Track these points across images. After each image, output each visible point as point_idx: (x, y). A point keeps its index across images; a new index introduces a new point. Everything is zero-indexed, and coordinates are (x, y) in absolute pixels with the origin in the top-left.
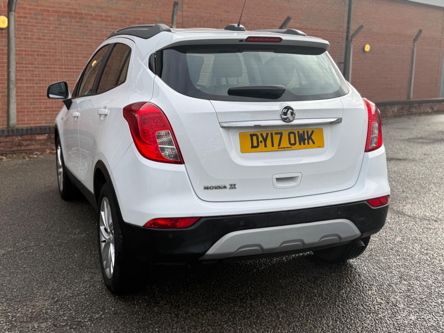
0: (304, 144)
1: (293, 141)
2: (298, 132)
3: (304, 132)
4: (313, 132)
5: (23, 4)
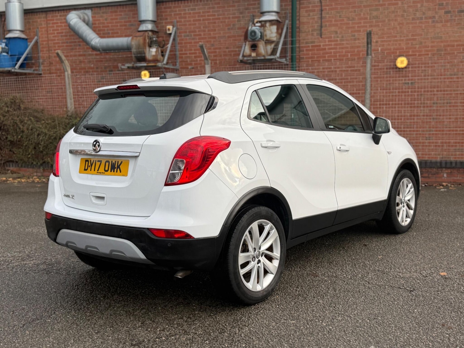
0: (114, 172)
1: (106, 169)
2: (112, 161)
3: (115, 162)
4: (122, 162)
5: (425, 42)
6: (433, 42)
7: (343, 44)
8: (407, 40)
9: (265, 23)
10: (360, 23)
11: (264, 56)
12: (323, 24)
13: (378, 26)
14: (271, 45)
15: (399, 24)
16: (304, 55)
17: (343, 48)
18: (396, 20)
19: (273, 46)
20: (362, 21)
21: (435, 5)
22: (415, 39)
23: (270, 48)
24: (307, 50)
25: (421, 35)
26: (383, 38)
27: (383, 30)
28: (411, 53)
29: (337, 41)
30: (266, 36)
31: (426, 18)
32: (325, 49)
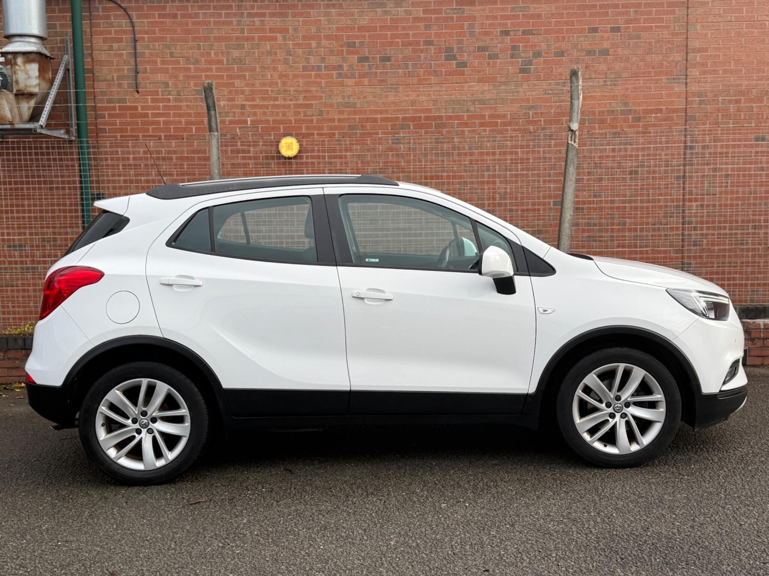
5: (328, 113)
6: (341, 113)
7: (180, 107)
8: (297, 106)
9: (15, 58)
10: (211, 70)
11: (11, 123)
12: (140, 67)
13: (244, 77)
14: (28, 103)
15: (281, 76)
16: (105, 124)
17: (180, 115)
18: (275, 69)
19: (32, 103)
20: (214, 67)
21: (342, 46)
22: (309, 106)
23: (27, 107)
24: (110, 116)
25: (320, 98)
26: (254, 100)
27: (253, 85)
28: (304, 131)
29: (169, 100)
30: (17, 82)
31: (327, 68)
32: (146, 115)
